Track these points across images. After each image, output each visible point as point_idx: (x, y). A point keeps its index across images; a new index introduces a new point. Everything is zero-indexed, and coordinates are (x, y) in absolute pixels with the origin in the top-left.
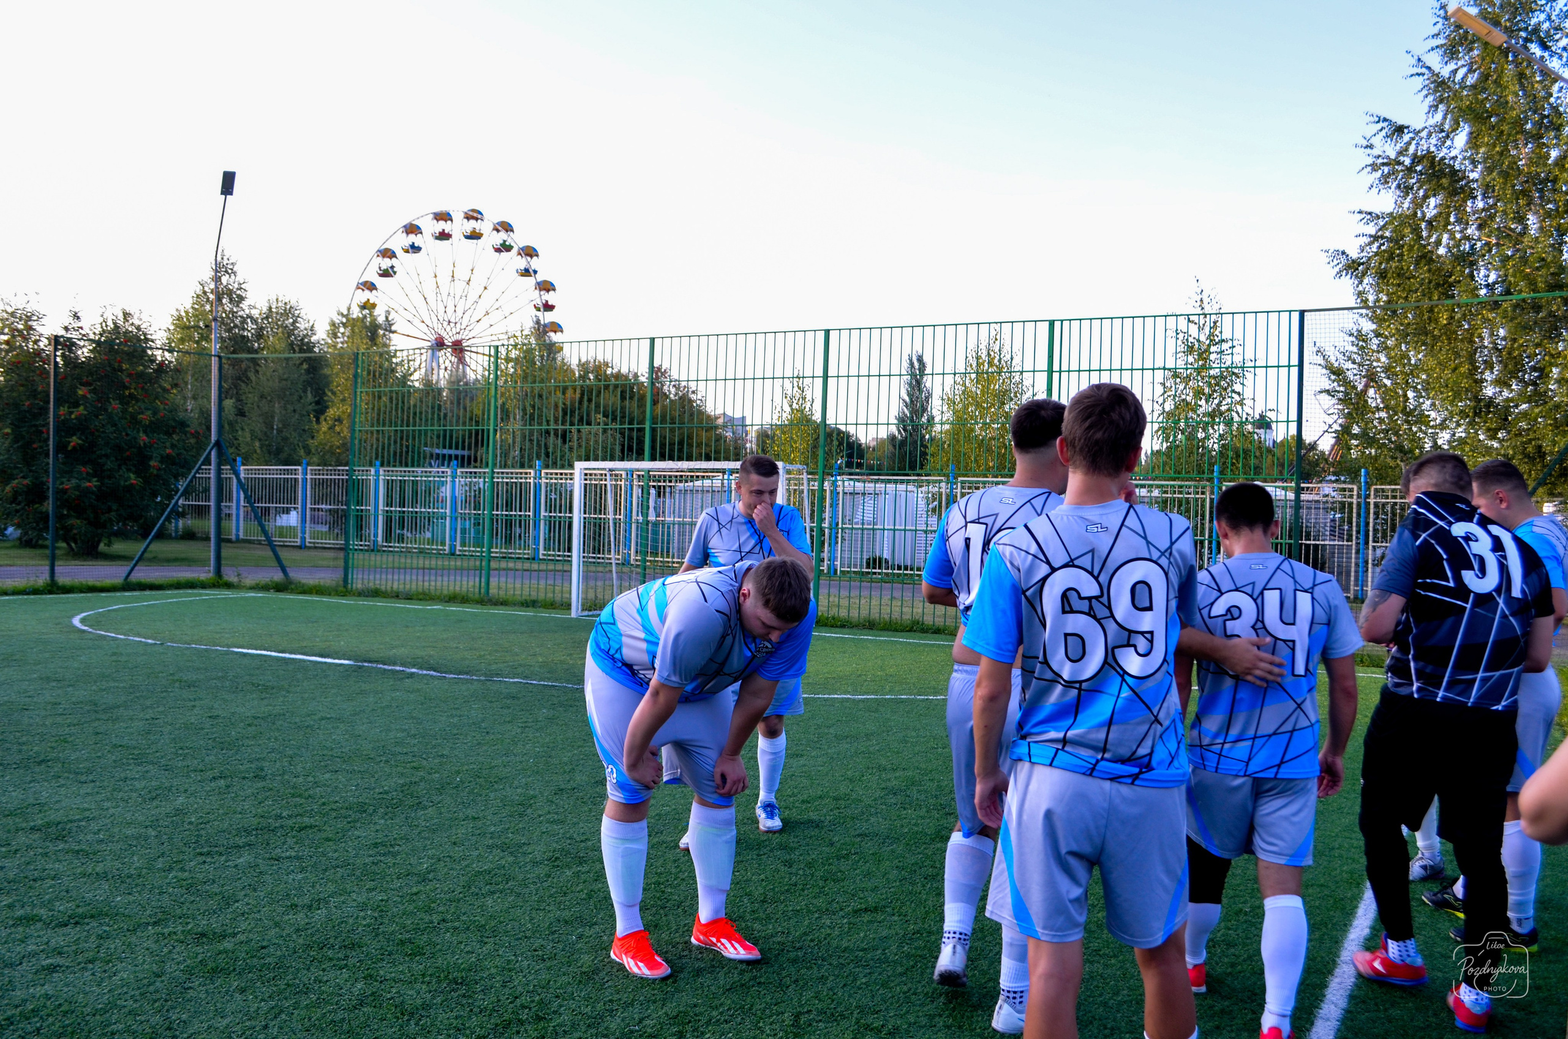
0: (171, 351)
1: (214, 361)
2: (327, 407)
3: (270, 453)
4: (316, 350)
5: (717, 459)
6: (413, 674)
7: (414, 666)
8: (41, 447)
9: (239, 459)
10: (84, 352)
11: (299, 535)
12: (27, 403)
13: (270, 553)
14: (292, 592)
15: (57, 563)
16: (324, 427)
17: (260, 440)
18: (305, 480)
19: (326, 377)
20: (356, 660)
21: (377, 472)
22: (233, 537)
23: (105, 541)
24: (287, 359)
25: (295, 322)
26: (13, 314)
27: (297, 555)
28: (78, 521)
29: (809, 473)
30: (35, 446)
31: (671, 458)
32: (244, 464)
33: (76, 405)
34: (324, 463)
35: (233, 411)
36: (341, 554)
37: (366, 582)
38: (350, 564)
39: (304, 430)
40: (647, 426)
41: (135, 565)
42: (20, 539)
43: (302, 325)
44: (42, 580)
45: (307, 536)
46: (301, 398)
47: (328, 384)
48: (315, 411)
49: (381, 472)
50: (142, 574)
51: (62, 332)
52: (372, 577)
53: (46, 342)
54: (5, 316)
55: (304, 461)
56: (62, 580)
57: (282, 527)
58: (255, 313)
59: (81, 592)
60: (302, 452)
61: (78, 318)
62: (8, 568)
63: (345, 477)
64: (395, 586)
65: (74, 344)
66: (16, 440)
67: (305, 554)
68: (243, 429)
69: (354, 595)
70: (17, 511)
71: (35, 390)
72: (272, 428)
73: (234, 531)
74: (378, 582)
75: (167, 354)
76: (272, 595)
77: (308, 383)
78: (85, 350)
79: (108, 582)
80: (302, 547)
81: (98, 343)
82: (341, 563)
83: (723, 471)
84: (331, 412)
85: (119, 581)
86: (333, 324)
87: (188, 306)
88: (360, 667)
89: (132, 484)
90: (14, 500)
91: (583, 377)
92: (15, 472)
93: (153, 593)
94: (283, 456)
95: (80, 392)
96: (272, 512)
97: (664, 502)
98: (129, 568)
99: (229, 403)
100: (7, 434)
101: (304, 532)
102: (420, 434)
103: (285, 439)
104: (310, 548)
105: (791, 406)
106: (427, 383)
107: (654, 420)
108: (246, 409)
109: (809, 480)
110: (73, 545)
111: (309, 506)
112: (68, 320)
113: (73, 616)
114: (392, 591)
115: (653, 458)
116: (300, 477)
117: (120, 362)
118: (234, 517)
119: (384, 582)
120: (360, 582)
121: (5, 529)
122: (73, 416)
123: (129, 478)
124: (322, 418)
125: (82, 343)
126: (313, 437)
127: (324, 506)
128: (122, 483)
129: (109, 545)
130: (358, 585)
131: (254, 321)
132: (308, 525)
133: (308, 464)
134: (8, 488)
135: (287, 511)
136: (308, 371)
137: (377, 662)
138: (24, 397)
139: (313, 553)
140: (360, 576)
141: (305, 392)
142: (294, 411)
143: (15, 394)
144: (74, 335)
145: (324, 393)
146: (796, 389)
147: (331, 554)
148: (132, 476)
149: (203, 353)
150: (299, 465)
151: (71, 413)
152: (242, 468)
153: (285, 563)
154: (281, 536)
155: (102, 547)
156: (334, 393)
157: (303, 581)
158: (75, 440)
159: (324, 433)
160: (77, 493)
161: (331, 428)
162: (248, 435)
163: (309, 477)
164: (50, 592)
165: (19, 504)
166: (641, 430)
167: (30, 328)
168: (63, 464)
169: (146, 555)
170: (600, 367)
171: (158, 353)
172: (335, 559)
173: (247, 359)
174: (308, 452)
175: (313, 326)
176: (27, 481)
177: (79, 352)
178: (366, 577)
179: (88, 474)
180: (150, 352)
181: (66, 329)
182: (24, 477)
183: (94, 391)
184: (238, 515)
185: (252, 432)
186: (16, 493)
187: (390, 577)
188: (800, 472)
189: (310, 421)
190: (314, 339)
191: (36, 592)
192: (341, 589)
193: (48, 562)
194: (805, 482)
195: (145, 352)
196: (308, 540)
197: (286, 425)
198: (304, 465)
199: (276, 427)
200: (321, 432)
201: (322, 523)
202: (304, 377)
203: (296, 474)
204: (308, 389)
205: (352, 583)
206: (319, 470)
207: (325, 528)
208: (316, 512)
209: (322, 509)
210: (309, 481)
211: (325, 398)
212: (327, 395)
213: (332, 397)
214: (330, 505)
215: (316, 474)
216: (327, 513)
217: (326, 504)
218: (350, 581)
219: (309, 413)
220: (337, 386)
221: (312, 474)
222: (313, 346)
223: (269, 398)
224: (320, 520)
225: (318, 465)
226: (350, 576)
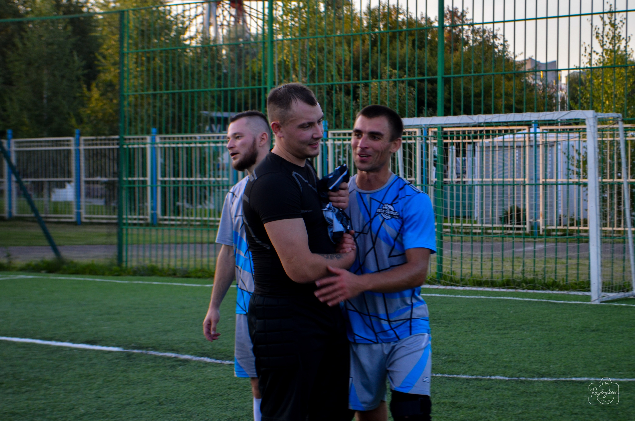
2: (99, 72)
3: (39, 123)
4: (85, 10)
5: (519, 111)
6: (186, 361)
7: (187, 353)
9: (9, 131)
11: (75, 210)
13: (39, 231)
14: (65, 272)
16: (96, 94)
17: (29, 110)
18: (78, 151)
19: (96, 38)
20: (126, 347)
21: (153, 139)
22: (6, 215)
27: (72, 232)
29: (624, 122)
31: (467, 112)
32: (14, 137)
34: (96, 132)
36: (114, 230)
37: (141, 259)
38: (125, 241)
39: (75, 98)
40: (439, 78)
45: (82, 211)
46: (68, 62)
47: (99, 46)
48: (84, 75)
49: (158, 140)
52: (147, 254)
55: (76, 131)
57: (56, 203)
60: (73, 121)
63: (117, 147)
64: (172, 264)
67: (81, 230)
68: (11, 100)
69: (129, 274)
72: (42, 98)
73: (7, 209)
74: (154, 259)
76: (43, 276)
77: (74, 47)
80: (78, 223)
82: (115, 240)
83: (528, 124)
84: (102, 77)
88: (129, 356)
91: (373, 25)
94: (54, 127)
96: (46, 186)
97: (464, 161)
101: (79, 207)
102: (193, 97)
103: (56, 108)
104: (86, 224)
105: (602, 46)
106: (206, 39)
107: (447, 70)
108: (14, 77)
109: (626, 130)
111: (83, 179)
114: (169, 269)
115: (447, 113)
116: (73, 148)
118: (6, 193)
119: (160, 259)
120: (135, 259)
124: (94, 84)
126: (83, 105)
127: (98, 179)
130: (133, 263)
132: (83, 199)
133: (81, 134)
135: (62, 185)
136: (74, 34)
137: (147, 348)
139: (89, 229)
140: (135, 253)
141: (72, 56)
142: (63, 77)
145: (95, 57)
146: (608, 27)
147: (104, 230)
150: (71, 135)
152: (13, 141)
153: (57, 241)
154: (55, 212)
156: (104, 57)
157: (76, 261)
159: (96, 100)
161: (103, 94)
162: (16, 106)
163: (82, 147)
166: (433, 82)
170: (389, 13)
172: (109, 235)
173: (13, 23)
174: (80, 121)
178: (141, 253)
184: (10, 191)
185: (21, 102)
187: (166, 253)
188: (615, 121)
189: (81, 88)
192: (116, 268)
194: (621, 132)
196: (84, 215)
197: (55, 93)
198: (77, 136)
199: (45, 96)
200: (93, 99)
201: (97, 197)
202: (72, 40)
203: (68, 145)
204: (75, 53)
205: (127, 261)
206: (92, 140)
207: (100, 202)
208: (91, 186)
209: (97, 182)
210: (82, 152)
211: (96, 62)
212: (99, 60)
213: (103, 61)
214: (106, 177)
215: (89, 145)
216: (103, 186)
217: (101, 177)
218: (124, 259)
219: (78, 79)
220: (107, 49)
221: (85, 145)
222: (82, 7)
223: (36, 65)
224: (95, 194)
225: (92, 135)
226: (124, 254)
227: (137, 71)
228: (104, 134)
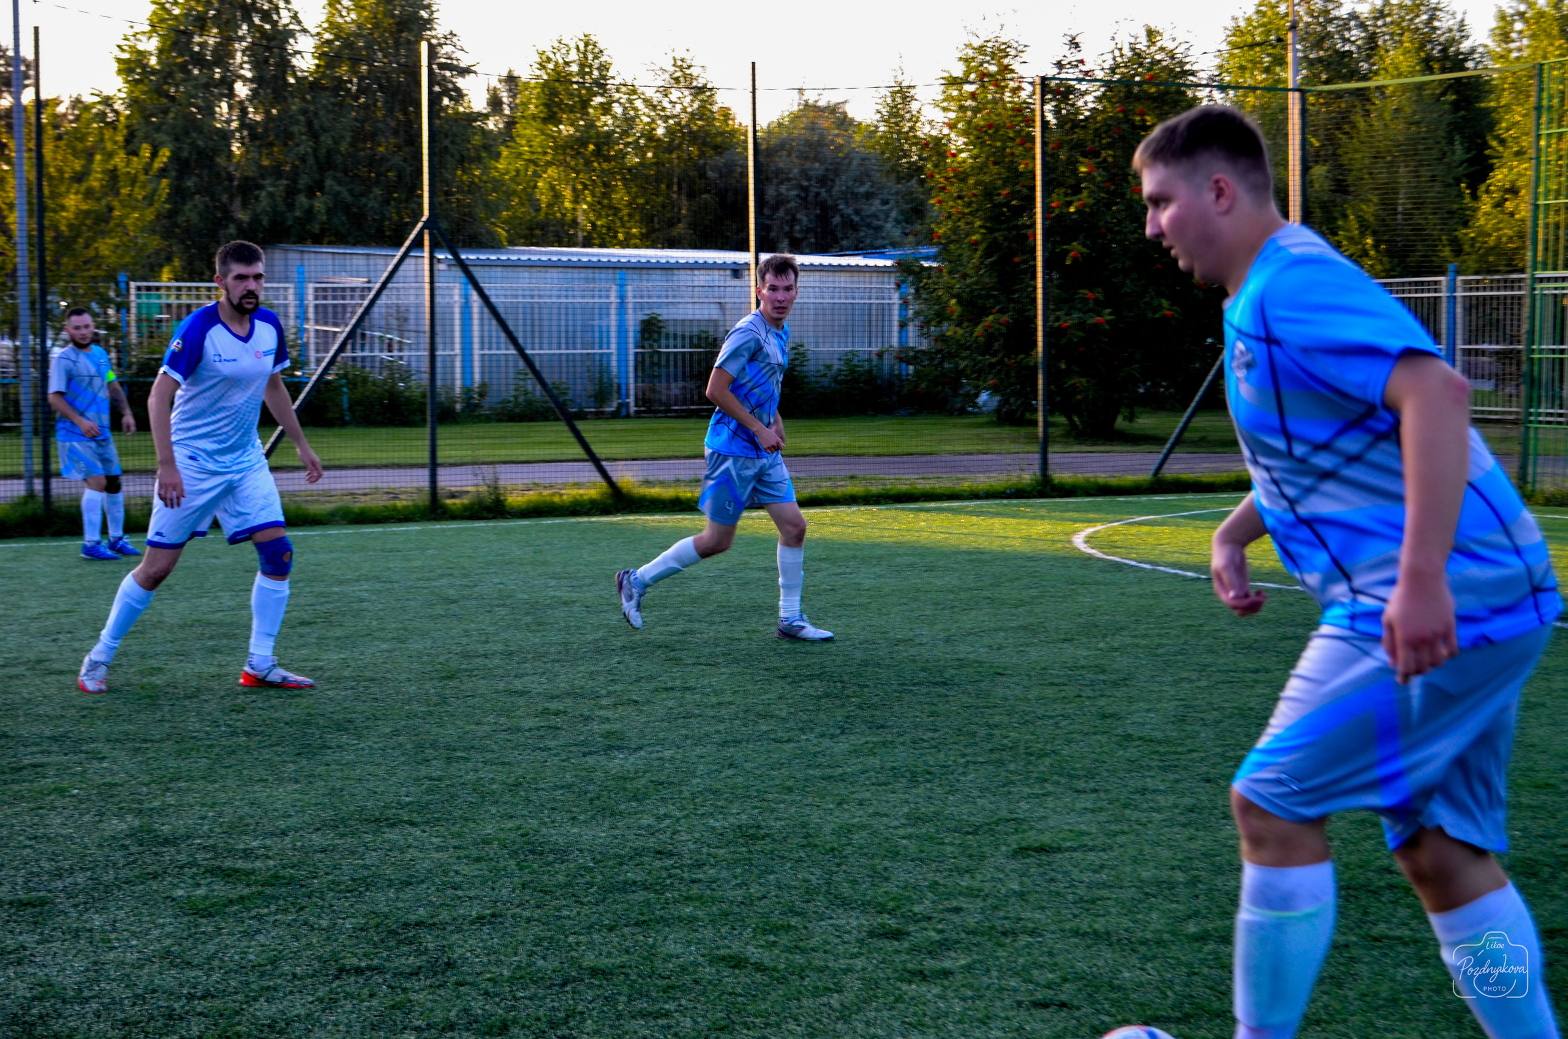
0: (1223, 88)
1: (1294, 100)
2: (1491, 168)
3: (1390, 253)
4: (1471, 65)
8: (1026, 262)
10: (1088, 102)
12: (1005, 192)
15: (1050, 449)
16: (1486, 205)
17: (1374, 233)
18: (1453, 300)
19: (1488, 112)
23: (1125, 411)
24: (1420, 87)
25: (1432, 18)
26: (981, 49)
28: (1083, 380)
30: (1017, 259)
33: (1077, 190)
34: (1485, 268)
35: (1327, 185)
36: (1514, 432)
37: (1559, 480)
38: (1531, 451)
39: (1450, 212)
41: (1170, 451)
42: (998, 411)
43: (1444, 23)
44: (1028, 476)
46: (1444, 154)
47: (1492, 125)
48: (1467, 176)
50: (1180, 467)
51: (1052, 71)
53: (1029, 88)
54: (970, 53)
55: (1451, 267)
56: (1060, 476)
58: (1364, 10)
59: (1088, 494)
60: (1447, 252)
61: (1077, 45)
62: (980, 457)
65: (1070, 90)
66: (988, 253)
68: (1345, 217)
69: (1539, 503)
70: (992, 366)
71: (1016, 169)
75: (1217, 95)
77: (1455, 128)
78: (1089, 98)
79: (1129, 479)
81: (1107, 84)
82: (1515, 447)
84: (1499, 177)
85: (1145, 477)
86: (1502, 17)
87: (1250, 11)
89: (1165, 316)
90: (986, 348)
92: (989, 303)
93: (1199, 496)
94: (1414, 259)
95: (1083, 169)
98: (1161, 456)
99: (1319, 171)
100: (976, 243)
103: (1418, 230)
108: (1350, 179)
110: (1076, 419)
111: (1460, 346)
112: (1062, 51)
113: (1075, 532)
116: (1443, 294)
117: (1142, 114)
120: (1549, 479)
121: (977, 395)
122: (1072, 210)
123: (1160, 307)
124: (1483, 187)
125: (1083, 87)
126: (1466, 224)
127: (1486, 346)
128: (1150, 315)
129: (1131, 418)
130: (1547, 486)
131: (1362, 26)
133: (1458, 272)
134: (979, 329)
136: (1456, 106)
138: (1000, 182)
140: (1550, 469)
141: (1451, 142)
142: (1433, 179)
143: (986, 178)
144: (1071, 74)
145: (1485, 143)
148: (1165, 303)
149: (1276, 88)
150: (1443, 273)
151: (1070, 204)
155: (1120, 423)
156: (1502, 142)
158: (1076, 248)
159: (1486, 215)
160: (1081, 334)
161: (1499, 205)
162: (1353, 224)
163: (1459, 294)
164: (1042, 495)
165: (994, 355)
167: (1006, 69)
168: (1058, 287)
169: (1186, 435)
171: (1202, 93)
173: (1350, 91)
174: (1458, 251)
175: (1462, 21)
176: (1005, 318)
177: (1080, 103)
179: (1097, 302)
180: (1190, 93)
181: (1059, 65)
182: (1002, 311)
183: (1103, 165)
185: (1361, 220)
186: (991, 337)
189: (1461, 195)
190: (1465, 46)
191: (1019, 493)
193: (1037, 448)
195: (1184, 93)
197: (1419, 204)
198: (1450, 276)
199: (1400, 209)
200: (1480, 214)
201: (1483, 377)
202: (1449, 118)
203: (1436, 291)
204: (1457, 137)
205: (1534, 482)
206: (1478, 281)
207: (1487, 386)
208: (1473, 358)
209: (1483, 352)
210: (1459, 300)
211: (1487, 152)
212: (1491, 147)
213: (1500, 149)
214: (1497, 343)
215: (1471, 290)
216: (1494, 359)
217: (1490, 343)
218: (1530, 479)
219: (1458, 181)
220: (1508, 129)
221: (1465, 290)
222: (1466, 60)
223: (1389, 158)
224: (1480, 372)
225: (1477, 273)
226: (1530, 470)
227: (1561, 166)
228: (1497, 272)
